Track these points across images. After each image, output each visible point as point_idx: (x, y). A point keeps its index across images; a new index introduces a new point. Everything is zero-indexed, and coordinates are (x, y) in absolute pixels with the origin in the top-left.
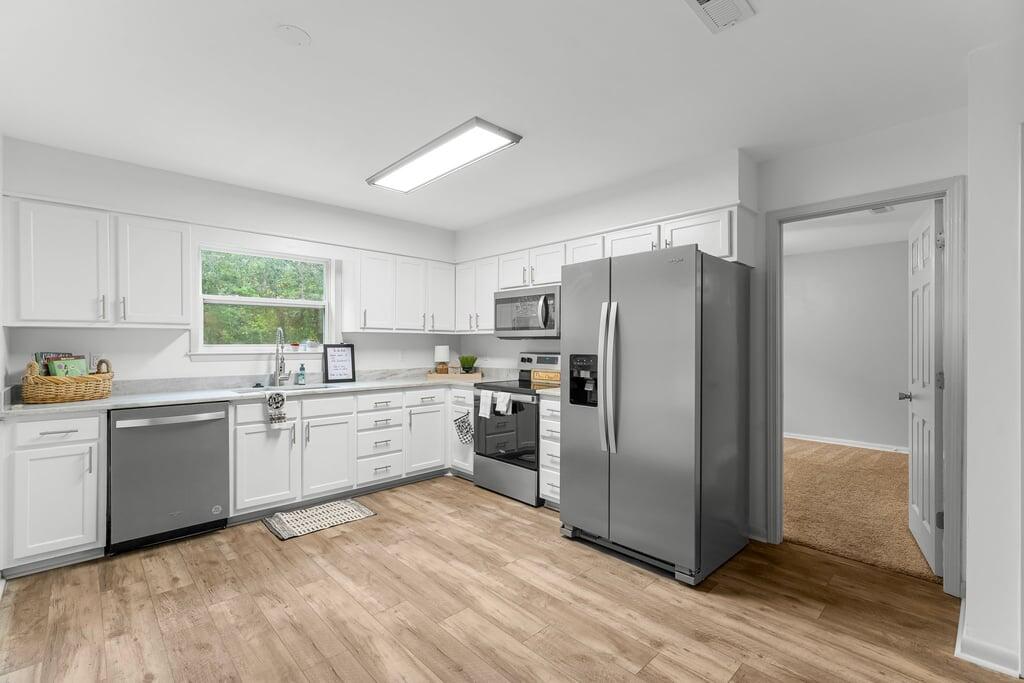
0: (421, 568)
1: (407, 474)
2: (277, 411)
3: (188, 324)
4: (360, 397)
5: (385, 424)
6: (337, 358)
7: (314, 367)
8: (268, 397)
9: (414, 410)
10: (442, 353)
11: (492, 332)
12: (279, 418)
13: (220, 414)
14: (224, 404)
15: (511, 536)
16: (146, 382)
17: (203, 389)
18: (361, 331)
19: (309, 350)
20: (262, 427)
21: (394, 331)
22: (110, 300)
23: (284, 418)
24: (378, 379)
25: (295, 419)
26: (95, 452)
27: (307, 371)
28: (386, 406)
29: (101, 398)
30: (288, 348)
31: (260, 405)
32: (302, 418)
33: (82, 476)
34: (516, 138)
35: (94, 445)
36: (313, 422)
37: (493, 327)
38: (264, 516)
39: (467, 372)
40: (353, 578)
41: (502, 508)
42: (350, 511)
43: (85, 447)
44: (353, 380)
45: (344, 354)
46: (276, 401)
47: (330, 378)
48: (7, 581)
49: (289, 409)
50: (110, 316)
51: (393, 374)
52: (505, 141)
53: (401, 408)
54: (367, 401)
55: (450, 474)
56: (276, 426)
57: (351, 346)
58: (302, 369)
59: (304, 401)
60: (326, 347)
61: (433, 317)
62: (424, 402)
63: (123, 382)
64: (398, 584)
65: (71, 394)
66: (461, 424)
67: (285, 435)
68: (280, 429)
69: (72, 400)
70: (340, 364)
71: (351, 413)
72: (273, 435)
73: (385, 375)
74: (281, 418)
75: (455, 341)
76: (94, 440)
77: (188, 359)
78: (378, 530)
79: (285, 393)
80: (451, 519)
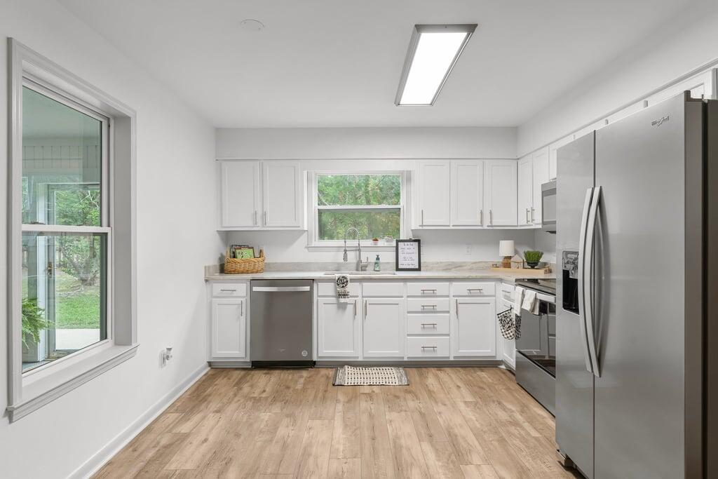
0: (396, 438)
1: (455, 357)
2: (343, 290)
3: (299, 227)
4: (408, 284)
5: (433, 310)
6: (406, 251)
7: (388, 257)
8: (337, 278)
9: (460, 300)
10: (506, 248)
11: (540, 226)
12: (344, 295)
13: (307, 288)
14: (311, 281)
15: (502, 440)
16: (283, 264)
17: (315, 271)
18: (421, 228)
19: (386, 244)
20: (334, 300)
21: (451, 228)
22: (260, 213)
23: (347, 295)
24: (444, 270)
25: (357, 296)
26: (244, 305)
27: (381, 260)
28: (433, 294)
29: (257, 272)
30: (370, 243)
31: (333, 284)
32: (363, 297)
33: (239, 318)
34: (471, 28)
35: (244, 300)
36: (370, 300)
37: (541, 222)
38: (338, 365)
39: (533, 267)
40: (346, 426)
41: (522, 412)
42: (393, 377)
43: (239, 301)
44: (419, 269)
45: (412, 247)
46: (342, 282)
47: (400, 267)
48: (212, 368)
49: (350, 288)
50: (259, 223)
51: (458, 266)
52: (462, 36)
53: (448, 296)
54: (416, 288)
55: (503, 367)
56: (342, 300)
57: (418, 241)
58: (378, 259)
59: (364, 284)
60: (398, 241)
61: (491, 213)
62: (471, 293)
63: (273, 263)
64: (368, 443)
65: (242, 269)
66: (503, 318)
67: (350, 308)
68: (346, 304)
69: (242, 273)
70: (409, 255)
71: (402, 297)
72: (342, 307)
73: (448, 267)
74: (345, 295)
75: (519, 236)
76: (243, 297)
77: (306, 250)
78: (398, 397)
79: (349, 276)
80: (462, 406)
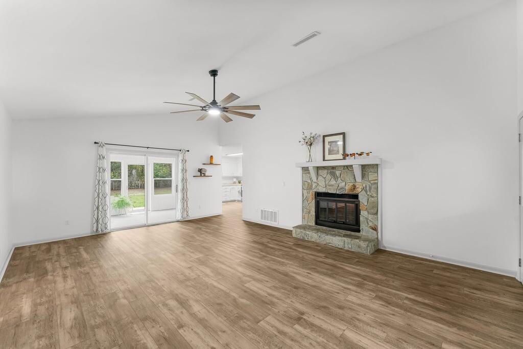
5: (226, 192)
10: (235, 180)
51: (226, 184)
53: (228, 189)
62: (232, 188)
66: (239, 192)
75: (237, 178)
